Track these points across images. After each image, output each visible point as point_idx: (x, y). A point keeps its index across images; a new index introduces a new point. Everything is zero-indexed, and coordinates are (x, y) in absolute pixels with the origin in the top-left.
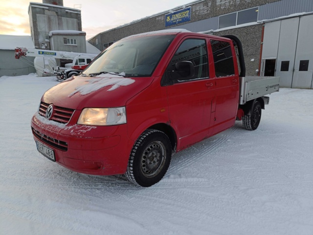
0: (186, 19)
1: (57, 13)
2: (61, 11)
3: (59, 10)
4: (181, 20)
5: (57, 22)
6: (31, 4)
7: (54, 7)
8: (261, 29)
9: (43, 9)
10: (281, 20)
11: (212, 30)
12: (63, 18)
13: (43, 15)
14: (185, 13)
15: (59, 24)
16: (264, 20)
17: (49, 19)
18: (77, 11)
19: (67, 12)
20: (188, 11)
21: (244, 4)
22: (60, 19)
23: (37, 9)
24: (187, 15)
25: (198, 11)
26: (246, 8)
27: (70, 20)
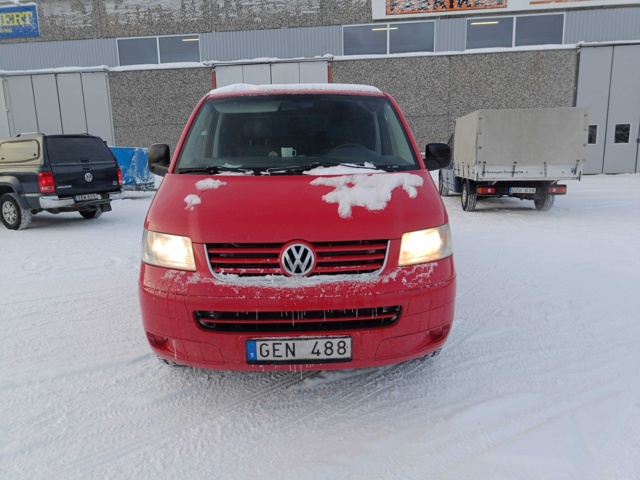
0: (25, 31)
4: (10, 31)
8: (210, 77)
10: (243, 64)
11: (106, 67)
14: (21, 15)
16: (213, 62)
20: (31, 13)
21: (169, 25)
24: (28, 22)
25: (57, 17)
26: (174, 33)
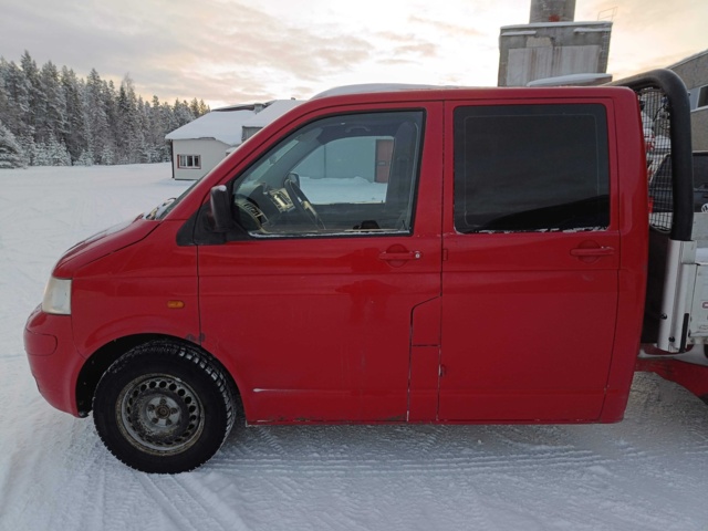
1: (552, 39)
2: (562, 34)
3: (559, 31)
5: (550, 60)
6: (503, 30)
7: (548, 28)
9: (525, 36)
12: (564, 48)
13: (522, 50)
15: (553, 64)
17: (534, 56)
18: (602, 25)
19: (577, 33)
22: (557, 53)
23: (512, 39)
27: (581, 50)
